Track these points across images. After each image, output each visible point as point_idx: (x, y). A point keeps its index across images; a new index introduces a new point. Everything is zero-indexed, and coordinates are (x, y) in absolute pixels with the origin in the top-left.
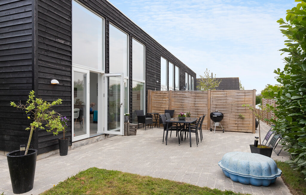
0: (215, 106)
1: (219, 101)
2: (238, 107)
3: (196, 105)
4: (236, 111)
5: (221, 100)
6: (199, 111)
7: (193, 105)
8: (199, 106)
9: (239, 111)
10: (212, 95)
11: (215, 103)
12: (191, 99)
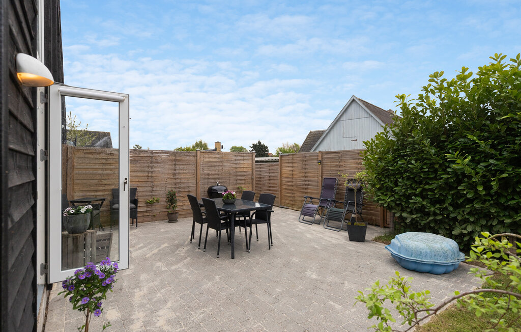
0: (207, 177)
1: (213, 168)
2: (236, 176)
3: (176, 177)
4: (235, 182)
5: (215, 166)
6: (182, 186)
7: (172, 177)
8: (182, 176)
9: (238, 182)
10: (202, 159)
11: (206, 172)
12: (167, 166)
